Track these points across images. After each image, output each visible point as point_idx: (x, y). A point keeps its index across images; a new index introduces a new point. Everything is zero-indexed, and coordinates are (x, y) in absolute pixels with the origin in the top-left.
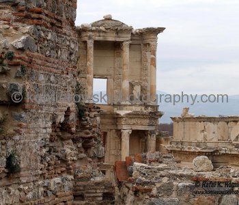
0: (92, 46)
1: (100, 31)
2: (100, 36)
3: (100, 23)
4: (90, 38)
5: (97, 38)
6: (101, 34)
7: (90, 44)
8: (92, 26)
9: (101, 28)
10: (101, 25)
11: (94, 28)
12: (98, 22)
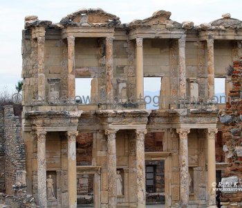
0: (212, 45)
1: (219, 30)
2: (219, 35)
3: (219, 22)
4: (210, 37)
5: (217, 37)
6: (221, 33)
7: (210, 43)
8: (212, 25)
9: (221, 27)
10: (220, 24)
11: (214, 27)
12: (218, 20)
